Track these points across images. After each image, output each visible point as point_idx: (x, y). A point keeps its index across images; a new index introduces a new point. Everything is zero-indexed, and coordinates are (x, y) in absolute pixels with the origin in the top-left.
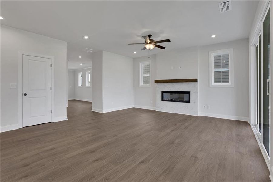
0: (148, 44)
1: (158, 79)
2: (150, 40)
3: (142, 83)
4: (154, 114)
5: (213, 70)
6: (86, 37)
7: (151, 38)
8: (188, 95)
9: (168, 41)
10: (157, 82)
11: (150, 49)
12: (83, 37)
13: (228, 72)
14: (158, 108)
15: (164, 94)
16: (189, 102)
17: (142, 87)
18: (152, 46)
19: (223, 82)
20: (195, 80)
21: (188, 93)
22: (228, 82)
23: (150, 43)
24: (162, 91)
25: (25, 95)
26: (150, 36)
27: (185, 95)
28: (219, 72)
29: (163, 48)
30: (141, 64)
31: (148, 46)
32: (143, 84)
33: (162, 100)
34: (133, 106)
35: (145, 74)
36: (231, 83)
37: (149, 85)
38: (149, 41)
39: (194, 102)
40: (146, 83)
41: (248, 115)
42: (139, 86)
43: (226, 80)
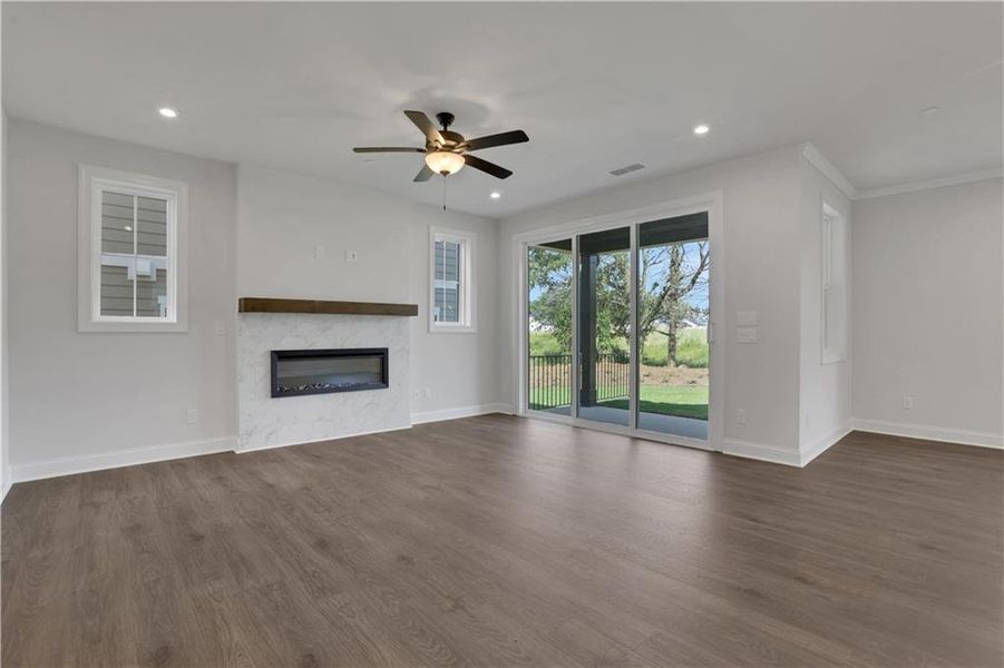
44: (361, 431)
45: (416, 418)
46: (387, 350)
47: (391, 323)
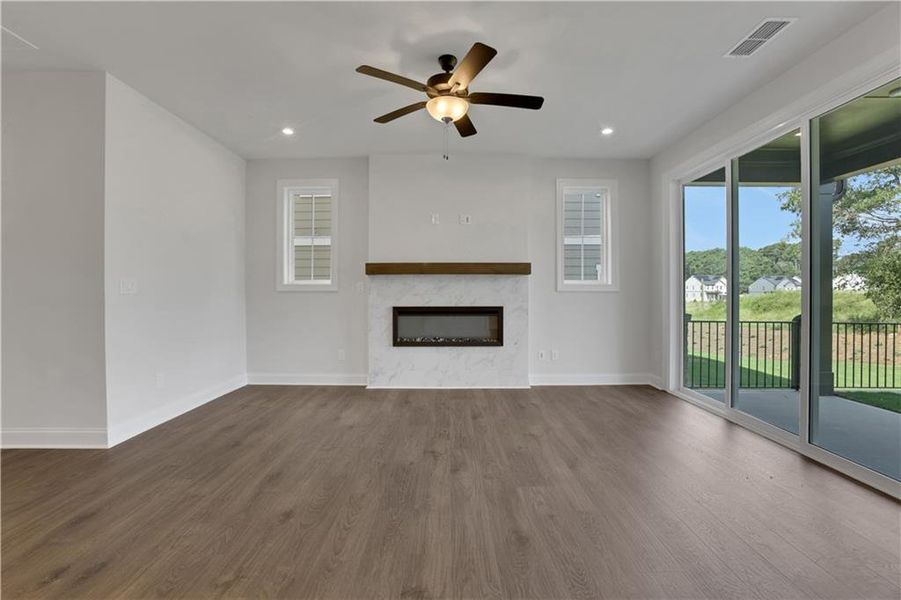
1: (381, 259)
3: (288, 276)
8: (495, 318)
14: (377, 375)
15: (402, 319)
17: (292, 291)
19: (586, 276)
20: (524, 269)
21: (496, 313)
24: (395, 309)
26: (448, 63)
27: (482, 318)
30: (286, 190)
32: (294, 278)
33: (395, 343)
35: (303, 234)
36: (613, 281)
37: (328, 282)
39: (516, 344)
40: (306, 276)
41: (660, 368)
42: (279, 289)
44: (473, 385)
45: (534, 379)
46: (501, 308)
47: (507, 282)
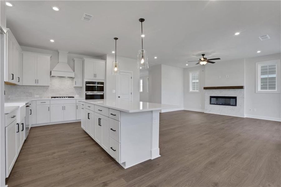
0: (202, 61)
1: (206, 86)
2: (204, 58)
4: (204, 115)
5: (260, 76)
6: (156, 58)
7: (204, 57)
8: (235, 99)
9: (219, 59)
10: (205, 88)
11: (203, 65)
12: (154, 58)
13: (275, 78)
15: (212, 99)
16: (236, 105)
17: (192, 93)
18: (205, 63)
19: (270, 88)
20: (241, 87)
21: (235, 98)
22: (274, 88)
23: (203, 61)
24: (210, 96)
25: (119, 97)
26: (203, 55)
27: (231, 99)
28: (266, 79)
29: (213, 63)
30: (190, 73)
31: (202, 63)
32: (192, 90)
33: (210, 104)
34: (183, 109)
36: (277, 90)
37: (198, 91)
38: (202, 59)
39: (240, 106)
40: (194, 89)
42: (189, 92)
43: (272, 87)
44: (229, 115)
45: (247, 116)
47: (238, 91)
